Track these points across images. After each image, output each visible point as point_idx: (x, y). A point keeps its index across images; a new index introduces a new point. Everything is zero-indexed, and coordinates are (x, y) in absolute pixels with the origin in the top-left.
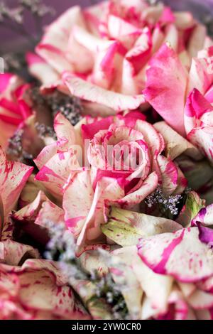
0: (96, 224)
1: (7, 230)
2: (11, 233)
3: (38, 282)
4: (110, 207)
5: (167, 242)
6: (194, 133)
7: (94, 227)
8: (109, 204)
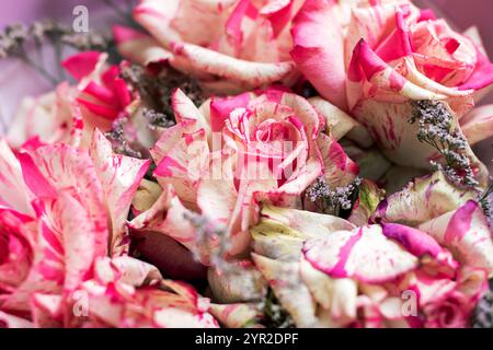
0: (244, 226)
1: (120, 244)
2: (127, 247)
3: (171, 306)
4: (260, 204)
5: (343, 239)
6: (360, 106)
7: (240, 230)
8: (259, 199)
